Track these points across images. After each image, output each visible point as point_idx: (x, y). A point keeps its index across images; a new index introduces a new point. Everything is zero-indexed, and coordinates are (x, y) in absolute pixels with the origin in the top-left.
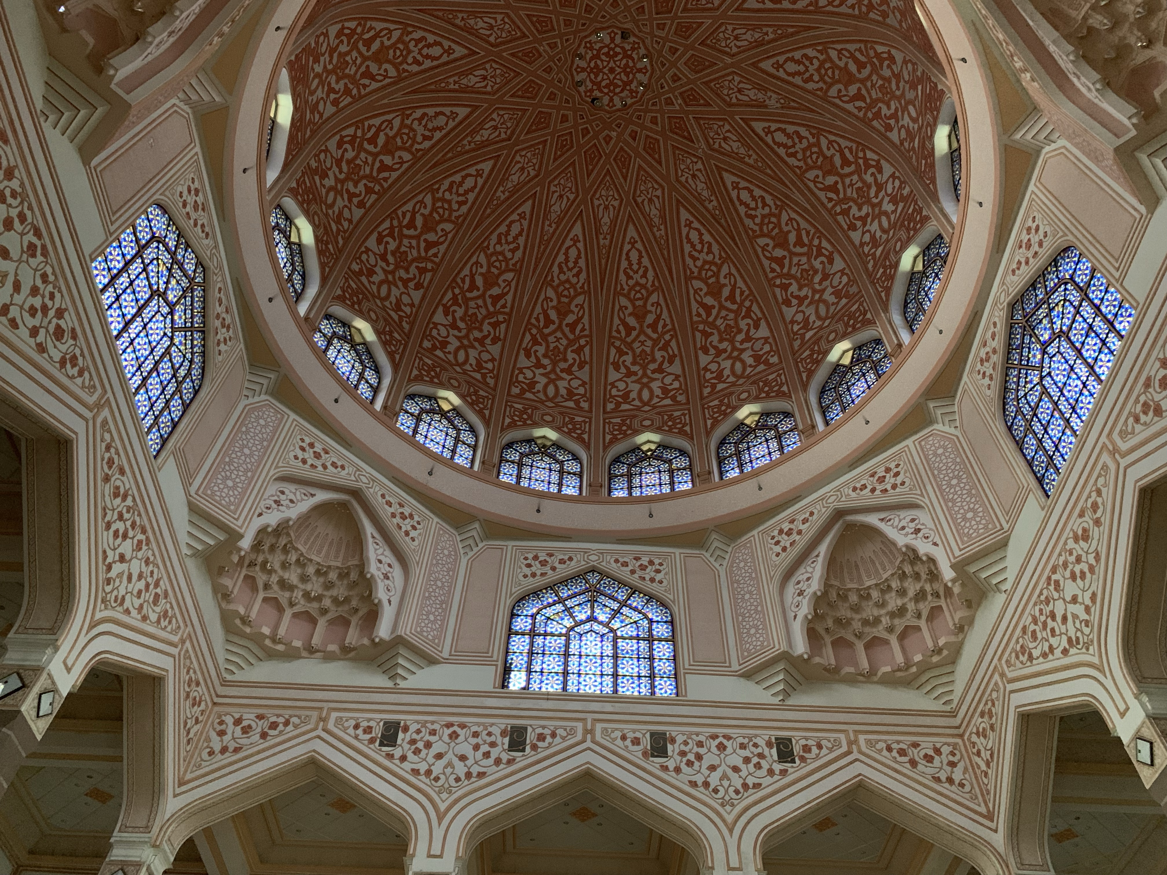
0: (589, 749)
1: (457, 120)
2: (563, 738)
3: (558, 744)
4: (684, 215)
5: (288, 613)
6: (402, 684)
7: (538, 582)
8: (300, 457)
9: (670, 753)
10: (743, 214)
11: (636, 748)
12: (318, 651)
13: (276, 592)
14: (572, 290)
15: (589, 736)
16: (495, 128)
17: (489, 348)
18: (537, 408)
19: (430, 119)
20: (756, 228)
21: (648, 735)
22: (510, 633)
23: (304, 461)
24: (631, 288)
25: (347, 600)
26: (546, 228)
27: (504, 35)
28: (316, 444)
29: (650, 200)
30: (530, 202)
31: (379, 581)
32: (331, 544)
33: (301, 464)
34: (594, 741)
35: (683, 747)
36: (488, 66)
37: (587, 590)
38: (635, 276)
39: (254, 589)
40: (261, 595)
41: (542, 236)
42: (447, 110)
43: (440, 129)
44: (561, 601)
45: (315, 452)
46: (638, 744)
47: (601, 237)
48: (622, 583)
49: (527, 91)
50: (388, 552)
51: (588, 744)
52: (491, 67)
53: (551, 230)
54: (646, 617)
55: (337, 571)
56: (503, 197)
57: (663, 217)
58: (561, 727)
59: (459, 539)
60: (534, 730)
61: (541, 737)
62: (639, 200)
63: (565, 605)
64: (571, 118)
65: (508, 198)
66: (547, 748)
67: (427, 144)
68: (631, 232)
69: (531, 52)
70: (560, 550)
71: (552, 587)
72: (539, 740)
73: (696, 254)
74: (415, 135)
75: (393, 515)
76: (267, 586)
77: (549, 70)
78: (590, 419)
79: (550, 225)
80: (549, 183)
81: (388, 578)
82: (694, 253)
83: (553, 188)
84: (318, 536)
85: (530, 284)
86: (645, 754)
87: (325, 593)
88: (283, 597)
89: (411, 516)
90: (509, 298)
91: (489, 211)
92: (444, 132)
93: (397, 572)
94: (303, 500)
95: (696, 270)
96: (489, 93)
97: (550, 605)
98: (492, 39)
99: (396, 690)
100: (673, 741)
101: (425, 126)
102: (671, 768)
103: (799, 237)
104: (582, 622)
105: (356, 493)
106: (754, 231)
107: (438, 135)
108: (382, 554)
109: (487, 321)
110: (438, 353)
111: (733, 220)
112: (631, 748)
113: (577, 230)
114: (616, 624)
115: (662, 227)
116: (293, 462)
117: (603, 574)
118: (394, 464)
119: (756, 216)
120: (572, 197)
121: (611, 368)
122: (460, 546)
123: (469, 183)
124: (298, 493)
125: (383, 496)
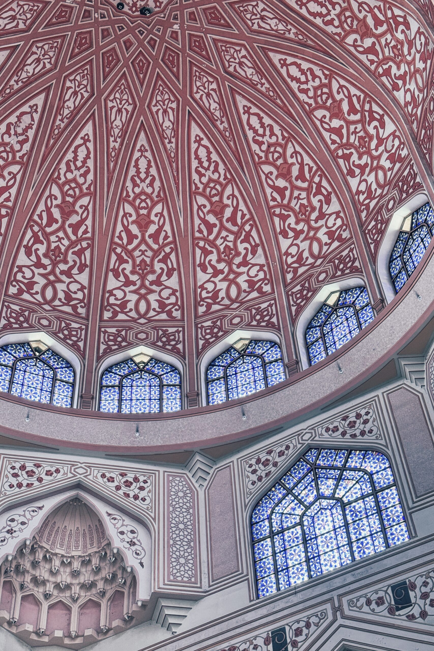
0: (341, 626)
1: (39, 110)
2: (317, 625)
3: (314, 632)
4: (276, 58)
5: (75, 609)
6: (178, 630)
7: (267, 482)
8: (15, 483)
9: (413, 600)
10: (322, 25)
11: (382, 608)
12: (108, 631)
13: (57, 596)
14: (218, 187)
15: (338, 613)
16: (75, 93)
17: (167, 283)
18: (225, 316)
19: (16, 125)
20: (339, 30)
21: (390, 591)
22: (254, 542)
23: (20, 485)
24: (267, 152)
25: (114, 576)
26: (168, 146)
27: (29, 16)
28: (27, 465)
29: (241, 64)
30: (142, 134)
31: (126, 551)
32: (84, 534)
33: (17, 489)
34: (344, 617)
35: (424, 590)
36: (34, 49)
37: (309, 471)
38: (264, 140)
39: (38, 603)
40: (45, 605)
41: (169, 156)
42: (26, 108)
43: (30, 127)
44: (289, 491)
45: (27, 472)
46: (383, 603)
47: (218, 123)
48: (338, 449)
49: (81, 45)
50: (128, 521)
51: (340, 621)
52: (38, 48)
53: (173, 145)
54: (365, 472)
55: (97, 555)
56: (117, 145)
57: (259, 72)
58: (312, 615)
59: (190, 475)
60: (291, 627)
61: (298, 632)
62: (231, 69)
63: (293, 495)
64: (133, 40)
65: (122, 144)
66: (305, 640)
67: (27, 147)
68: (241, 102)
69: (62, 11)
70: (275, 444)
71: (278, 482)
72: (297, 635)
73: (304, 86)
74: (12, 147)
75: (118, 488)
76: (47, 596)
77: (87, 14)
78: (275, 299)
79: (170, 142)
80: (149, 106)
81: (134, 544)
82: (303, 86)
83: (154, 109)
84: (70, 534)
85: (180, 204)
86: (391, 611)
87: (96, 578)
88: (65, 597)
89: (136, 480)
90: (167, 227)
91: (112, 165)
92: (34, 127)
93: (141, 533)
94: (33, 517)
95: (311, 101)
96: (50, 70)
97: (280, 501)
98: (21, 26)
99: (176, 638)
100: (413, 586)
101: (16, 134)
102: (417, 615)
103: (375, 17)
104: (312, 504)
105: (79, 486)
106: (339, 34)
107: (31, 133)
108: (123, 525)
109: (156, 260)
110: (121, 317)
111: (316, 36)
112: (378, 609)
113: (195, 131)
114: (340, 493)
115: (263, 81)
116: (9, 491)
117: (319, 449)
118: (102, 443)
119: (333, 19)
120: (174, 105)
121: (280, 237)
122: (194, 481)
123: (82, 153)
124: (27, 513)
125: (103, 476)
